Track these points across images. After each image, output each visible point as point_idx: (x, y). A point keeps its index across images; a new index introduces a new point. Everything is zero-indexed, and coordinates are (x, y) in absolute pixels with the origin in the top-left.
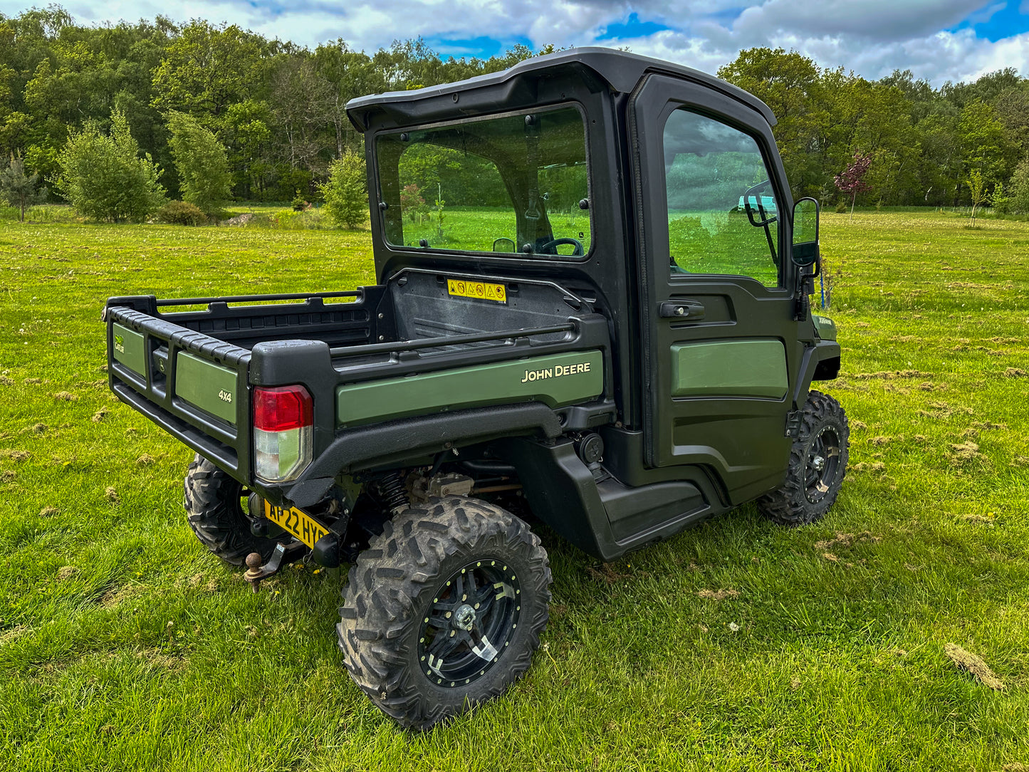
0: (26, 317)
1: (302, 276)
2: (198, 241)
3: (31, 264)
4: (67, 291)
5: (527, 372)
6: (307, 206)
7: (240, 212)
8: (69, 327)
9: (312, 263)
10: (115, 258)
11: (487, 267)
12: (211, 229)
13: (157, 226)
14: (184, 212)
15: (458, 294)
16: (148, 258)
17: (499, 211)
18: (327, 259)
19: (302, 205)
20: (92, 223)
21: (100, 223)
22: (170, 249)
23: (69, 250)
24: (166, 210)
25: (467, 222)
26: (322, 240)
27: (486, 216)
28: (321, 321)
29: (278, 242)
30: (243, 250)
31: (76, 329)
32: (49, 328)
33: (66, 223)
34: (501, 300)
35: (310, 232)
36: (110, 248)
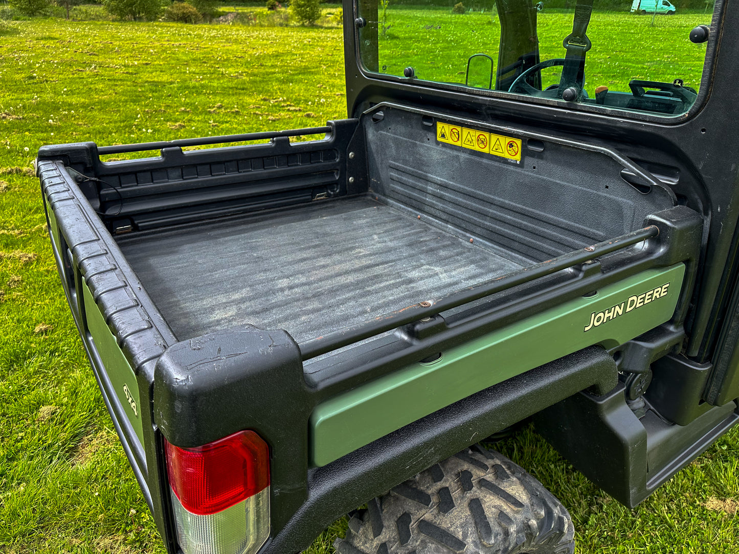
0: (56, 108)
1: (273, 70)
2: (194, 38)
3: (67, 56)
4: (91, 84)
5: (593, 315)
6: (278, 6)
7: (227, 11)
8: (89, 117)
9: (281, 58)
10: (132, 53)
11: (497, 112)
12: (205, 26)
13: (165, 24)
14: (185, 12)
15: (450, 141)
16: (155, 52)
17: (429, 9)
18: (294, 55)
19: (274, 5)
20: (117, 21)
21: (123, 21)
22: (173, 45)
23: (98, 45)
24: (171, 10)
25: (403, 20)
26: (289, 36)
27: (419, 13)
28: (287, 164)
29: (255, 38)
30: (228, 47)
31: (92, 121)
32: (73, 119)
33: (99, 21)
34: (514, 158)
35: (280, 28)
36: (128, 43)
